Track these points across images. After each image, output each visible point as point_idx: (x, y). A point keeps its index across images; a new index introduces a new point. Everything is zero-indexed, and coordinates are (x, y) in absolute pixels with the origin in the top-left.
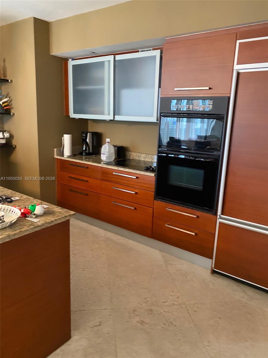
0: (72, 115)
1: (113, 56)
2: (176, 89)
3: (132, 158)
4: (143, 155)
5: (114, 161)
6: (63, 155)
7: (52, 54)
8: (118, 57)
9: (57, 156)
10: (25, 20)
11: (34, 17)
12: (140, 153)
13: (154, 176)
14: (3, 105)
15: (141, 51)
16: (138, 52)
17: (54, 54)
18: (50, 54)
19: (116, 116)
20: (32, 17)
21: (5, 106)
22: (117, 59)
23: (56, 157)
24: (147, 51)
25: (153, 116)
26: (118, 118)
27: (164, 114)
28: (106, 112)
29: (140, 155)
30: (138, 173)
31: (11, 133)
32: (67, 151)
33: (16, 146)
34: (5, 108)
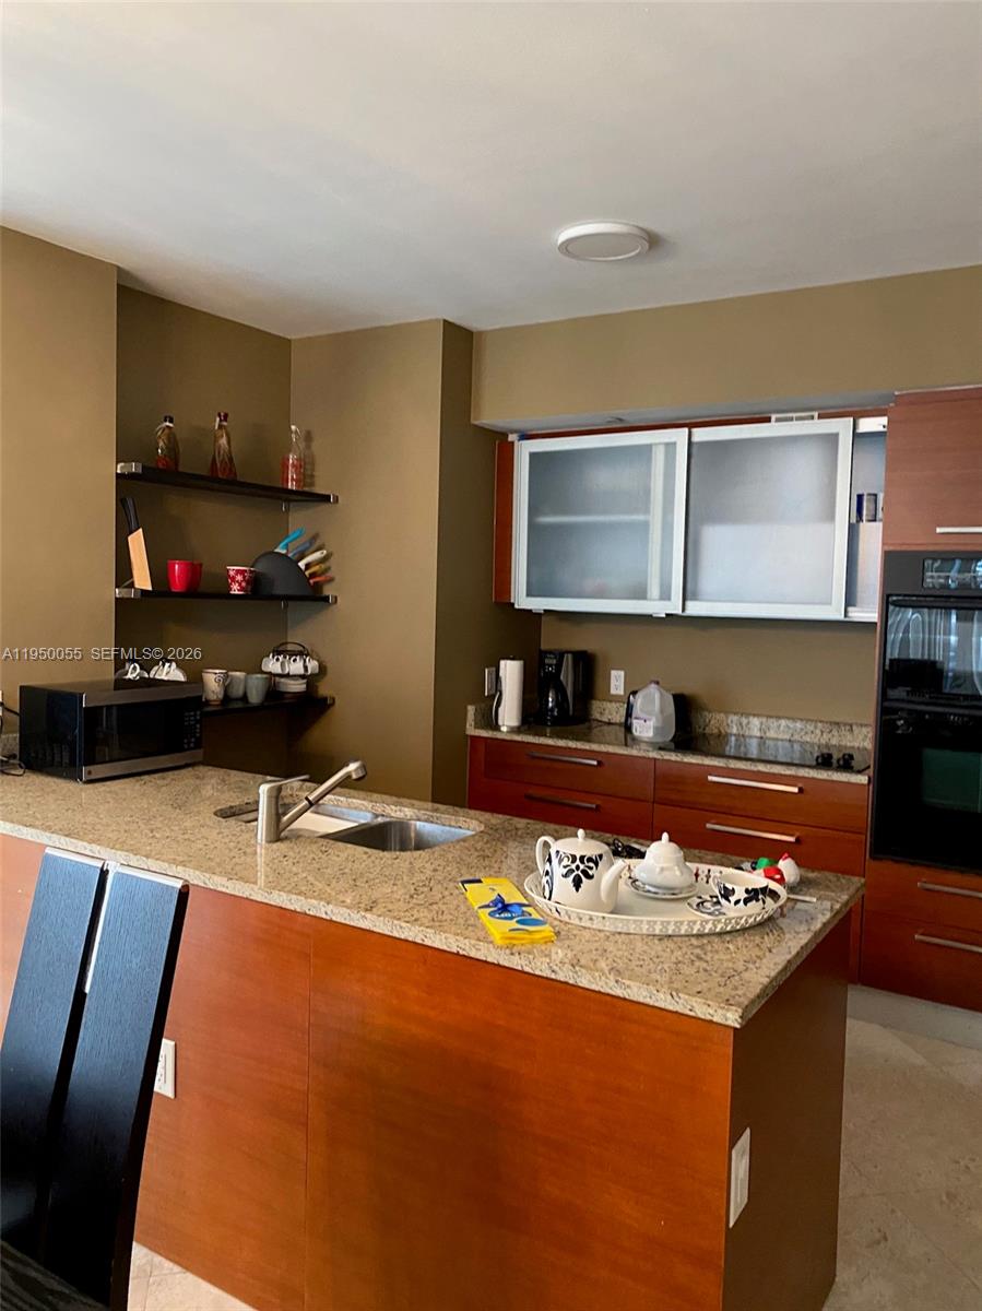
0: (522, 601)
1: (686, 430)
2: (939, 530)
3: (716, 731)
4: (755, 722)
5: (671, 741)
6: (496, 727)
7: (476, 423)
8: (701, 434)
9: (475, 728)
10: (409, 324)
11: (445, 321)
12: (748, 715)
13: (866, 782)
14: (307, 573)
15: (778, 420)
16: (768, 420)
17: (484, 421)
18: (474, 422)
19: (689, 604)
20: (437, 320)
21: (313, 575)
22: (696, 439)
23: (471, 730)
24: (798, 419)
25: (830, 604)
26: (695, 609)
27: (900, 598)
28: (654, 590)
29: (744, 721)
30: (806, 775)
31: (322, 659)
32: (509, 715)
33: (334, 699)
34: (311, 581)
